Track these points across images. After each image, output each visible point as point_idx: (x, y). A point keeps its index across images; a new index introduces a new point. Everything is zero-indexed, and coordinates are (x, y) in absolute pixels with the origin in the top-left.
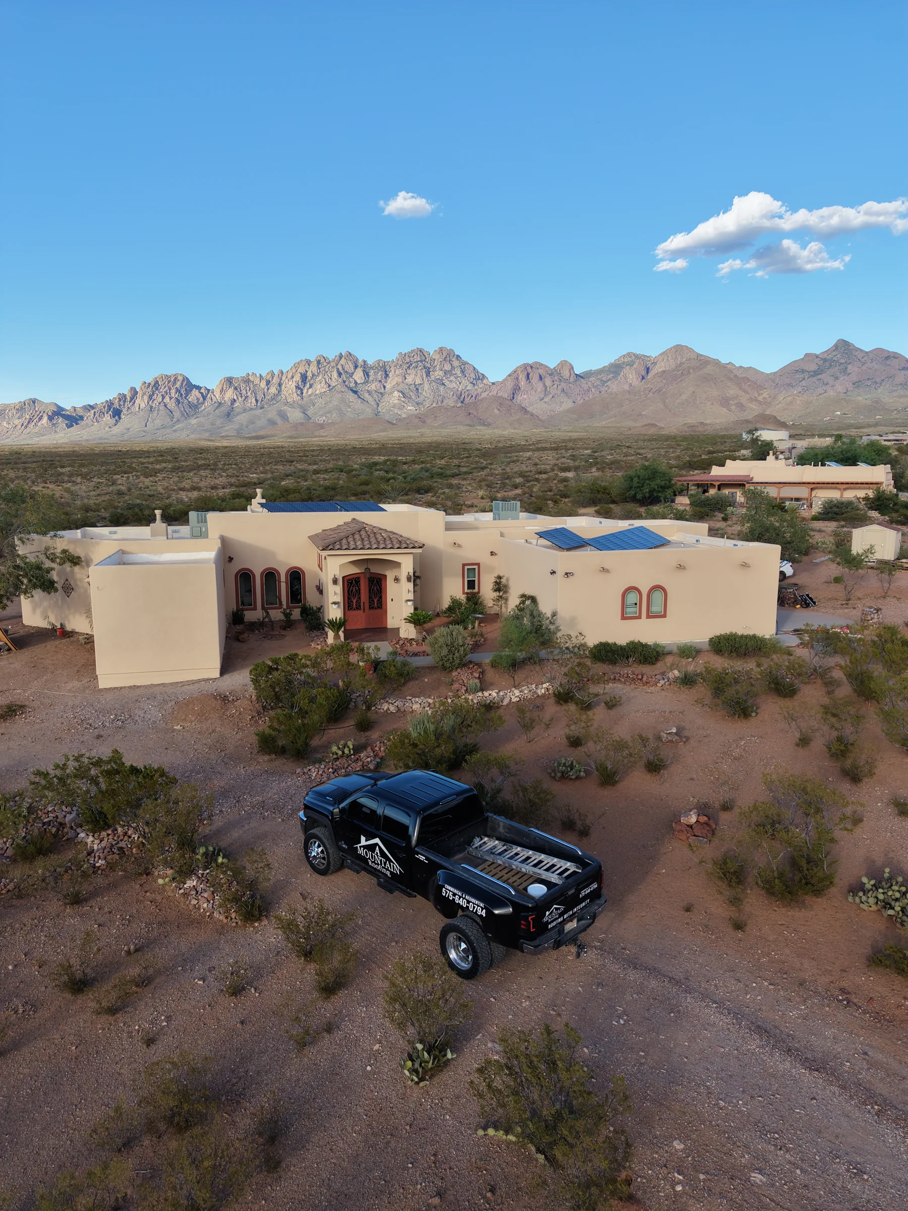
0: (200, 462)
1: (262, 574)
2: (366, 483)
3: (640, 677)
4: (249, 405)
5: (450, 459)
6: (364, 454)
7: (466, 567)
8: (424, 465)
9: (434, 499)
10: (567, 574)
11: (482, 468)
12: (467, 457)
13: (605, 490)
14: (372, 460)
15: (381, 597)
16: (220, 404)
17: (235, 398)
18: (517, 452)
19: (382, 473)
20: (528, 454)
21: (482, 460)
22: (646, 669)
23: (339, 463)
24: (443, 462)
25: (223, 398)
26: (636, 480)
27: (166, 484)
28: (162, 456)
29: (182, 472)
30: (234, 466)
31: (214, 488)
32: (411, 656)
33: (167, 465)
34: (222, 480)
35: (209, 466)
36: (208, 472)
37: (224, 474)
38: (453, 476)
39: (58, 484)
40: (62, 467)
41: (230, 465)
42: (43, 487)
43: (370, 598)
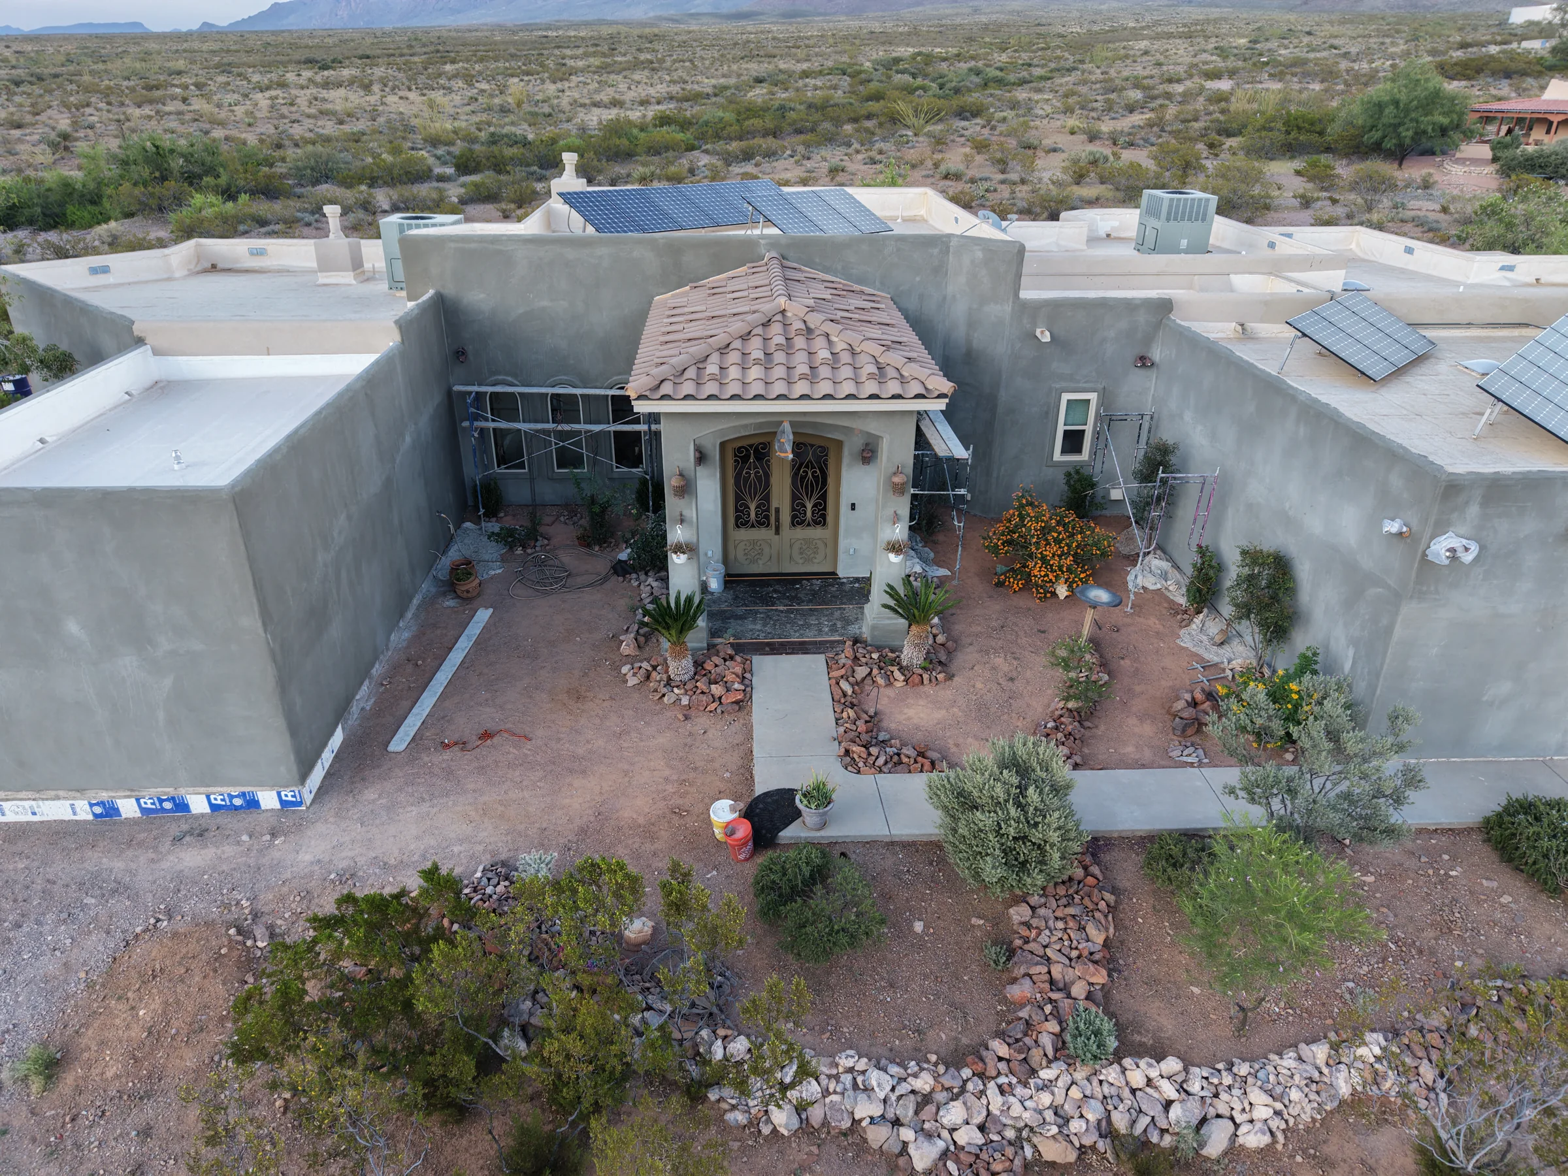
0: (643, 57)
2: (877, 97)
5: (1015, 51)
6: (883, 43)
7: (1065, 397)
8: (973, 63)
9: (986, 131)
11: (1068, 70)
12: (1043, 49)
13: (1312, 124)
14: (894, 55)
15: (824, 497)
18: (1121, 40)
19: (907, 78)
20: (1143, 44)
21: (1066, 55)
23: (844, 59)
24: (1004, 57)
26: (1390, 110)
27: (576, 95)
28: (597, 45)
29: (609, 73)
30: (687, 64)
31: (644, 103)
32: (881, 771)
33: (595, 61)
34: (661, 89)
35: (652, 62)
36: (646, 72)
37: (668, 78)
38: (1020, 85)
39: (425, 91)
40: (453, 62)
41: (683, 61)
42: (401, 98)
43: (794, 497)
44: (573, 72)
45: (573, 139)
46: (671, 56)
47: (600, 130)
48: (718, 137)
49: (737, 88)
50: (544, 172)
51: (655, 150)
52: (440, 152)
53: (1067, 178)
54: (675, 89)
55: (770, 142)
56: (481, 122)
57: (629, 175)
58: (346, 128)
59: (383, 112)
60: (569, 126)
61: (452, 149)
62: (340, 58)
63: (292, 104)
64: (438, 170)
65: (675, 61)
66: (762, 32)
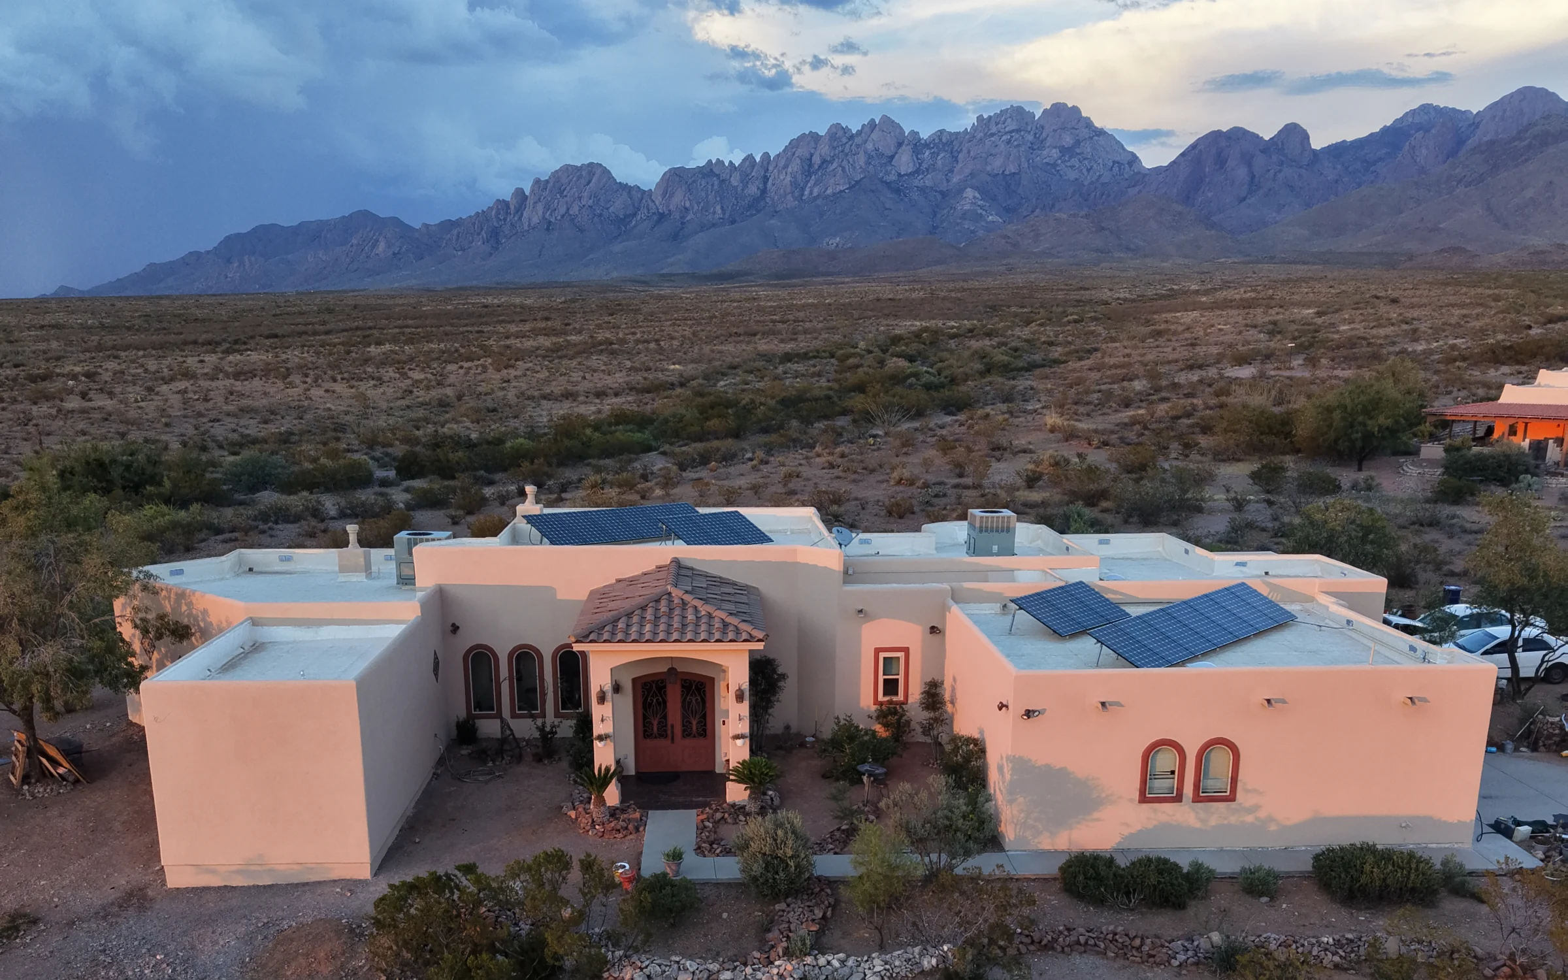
0: (601, 335)
1: (511, 655)
3: (1137, 942)
4: (710, 217)
5: (1041, 325)
6: (887, 316)
7: (882, 655)
10: (1029, 714)
12: (1075, 321)
13: (1283, 424)
14: (896, 331)
16: (662, 217)
17: (688, 204)
18: (1170, 310)
19: (903, 363)
21: (1098, 330)
22: (1161, 923)
23: (835, 338)
24: (1026, 333)
25: (668, 206)
26: (1338, 413)
27: (524, 386)
28: (547, 319)
29: (560, 357)
30: (652, 345)
31: (600, 394)
32: (718, 855)
33: (545, 342)
34: (619, 379)
35: (611, 344)
36: (604, 358)
37: (628, 364)
38: (1027, 370)
39: (353, 383)
40: (379, 343)
41: (648, 342)
42: (327, 391)
43: (684, 717)
44: (520, 355)
45: (521, 440)
46: (634, 334)
47: (550, 428)
48: (677, 435)
49: (706, 377)
50: (491, 476)
51: (608, 452)
52: (378, 454)
53: (1020, 482)
54: (637, 378)
55: (729, 444)
56: (419, 420)
57: (580, 480)
58: (273, 428)
59: (309, 408)
60: (513, 423)
61: (390, 450)
62: (242, 337)
63: (206, 400)
64: (380, 474)
65: (638, 342)
66: (747, 300)
